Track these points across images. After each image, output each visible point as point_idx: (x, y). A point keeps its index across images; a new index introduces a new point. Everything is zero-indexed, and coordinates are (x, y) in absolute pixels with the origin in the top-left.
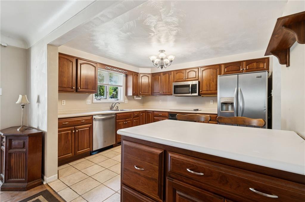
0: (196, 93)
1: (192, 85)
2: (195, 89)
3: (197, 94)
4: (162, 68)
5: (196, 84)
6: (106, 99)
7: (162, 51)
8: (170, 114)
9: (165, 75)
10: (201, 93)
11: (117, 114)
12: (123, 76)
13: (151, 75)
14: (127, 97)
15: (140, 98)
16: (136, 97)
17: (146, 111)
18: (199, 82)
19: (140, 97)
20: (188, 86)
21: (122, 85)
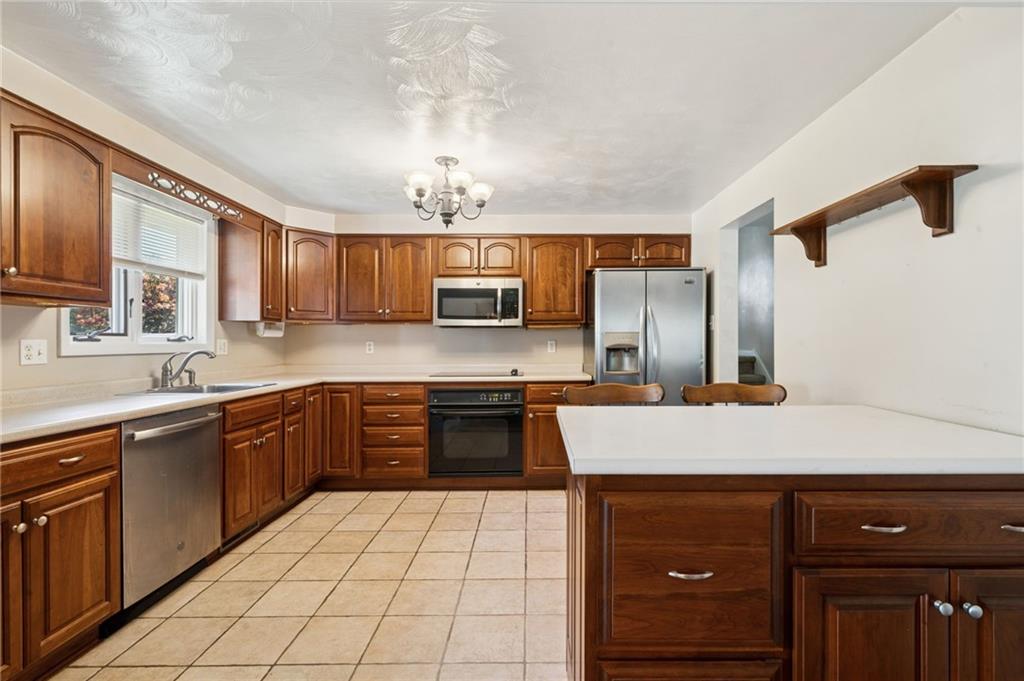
0: (517, 317)
1: (503, 290)
2: (513, 304)
3: (518, 322)
4: (447, 222)
5: (517, 290)
6: (125, 334)
7: (446, 161)
8: (433, 391)
9: (398, 250)
10: (528, 317)
11: (228, 407)
12: (208, 231)
13: (335, 239)
14: (225, 328)
15: (280, 334)
16: (265, 328)
17: (322, 384)
18: (524, 284)
19: (279, 329)
20: (492, 293)
21: (201, 269)
